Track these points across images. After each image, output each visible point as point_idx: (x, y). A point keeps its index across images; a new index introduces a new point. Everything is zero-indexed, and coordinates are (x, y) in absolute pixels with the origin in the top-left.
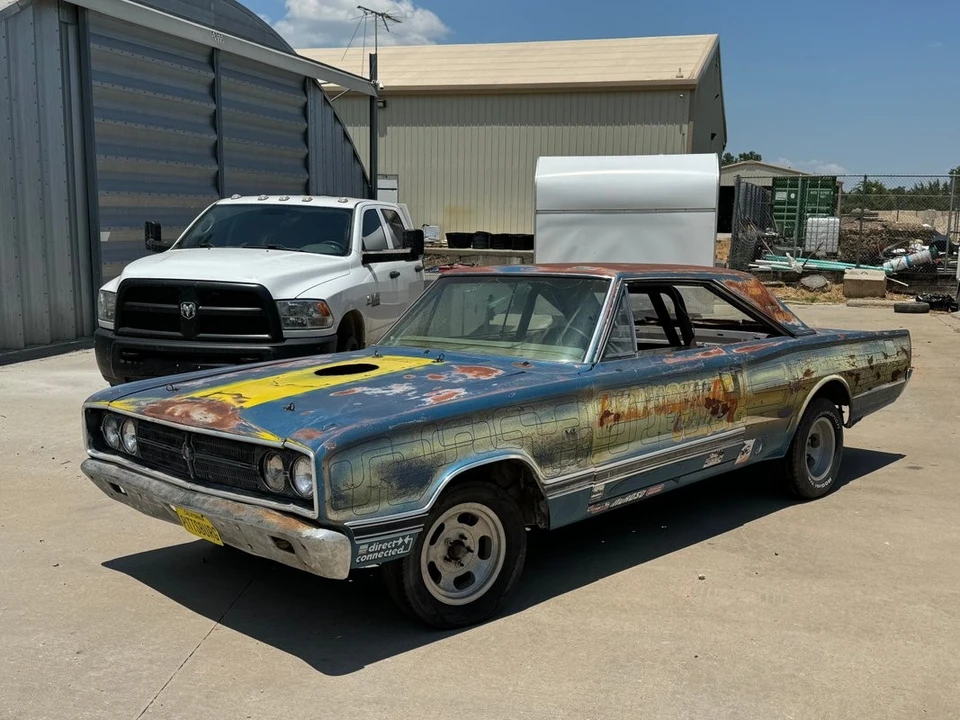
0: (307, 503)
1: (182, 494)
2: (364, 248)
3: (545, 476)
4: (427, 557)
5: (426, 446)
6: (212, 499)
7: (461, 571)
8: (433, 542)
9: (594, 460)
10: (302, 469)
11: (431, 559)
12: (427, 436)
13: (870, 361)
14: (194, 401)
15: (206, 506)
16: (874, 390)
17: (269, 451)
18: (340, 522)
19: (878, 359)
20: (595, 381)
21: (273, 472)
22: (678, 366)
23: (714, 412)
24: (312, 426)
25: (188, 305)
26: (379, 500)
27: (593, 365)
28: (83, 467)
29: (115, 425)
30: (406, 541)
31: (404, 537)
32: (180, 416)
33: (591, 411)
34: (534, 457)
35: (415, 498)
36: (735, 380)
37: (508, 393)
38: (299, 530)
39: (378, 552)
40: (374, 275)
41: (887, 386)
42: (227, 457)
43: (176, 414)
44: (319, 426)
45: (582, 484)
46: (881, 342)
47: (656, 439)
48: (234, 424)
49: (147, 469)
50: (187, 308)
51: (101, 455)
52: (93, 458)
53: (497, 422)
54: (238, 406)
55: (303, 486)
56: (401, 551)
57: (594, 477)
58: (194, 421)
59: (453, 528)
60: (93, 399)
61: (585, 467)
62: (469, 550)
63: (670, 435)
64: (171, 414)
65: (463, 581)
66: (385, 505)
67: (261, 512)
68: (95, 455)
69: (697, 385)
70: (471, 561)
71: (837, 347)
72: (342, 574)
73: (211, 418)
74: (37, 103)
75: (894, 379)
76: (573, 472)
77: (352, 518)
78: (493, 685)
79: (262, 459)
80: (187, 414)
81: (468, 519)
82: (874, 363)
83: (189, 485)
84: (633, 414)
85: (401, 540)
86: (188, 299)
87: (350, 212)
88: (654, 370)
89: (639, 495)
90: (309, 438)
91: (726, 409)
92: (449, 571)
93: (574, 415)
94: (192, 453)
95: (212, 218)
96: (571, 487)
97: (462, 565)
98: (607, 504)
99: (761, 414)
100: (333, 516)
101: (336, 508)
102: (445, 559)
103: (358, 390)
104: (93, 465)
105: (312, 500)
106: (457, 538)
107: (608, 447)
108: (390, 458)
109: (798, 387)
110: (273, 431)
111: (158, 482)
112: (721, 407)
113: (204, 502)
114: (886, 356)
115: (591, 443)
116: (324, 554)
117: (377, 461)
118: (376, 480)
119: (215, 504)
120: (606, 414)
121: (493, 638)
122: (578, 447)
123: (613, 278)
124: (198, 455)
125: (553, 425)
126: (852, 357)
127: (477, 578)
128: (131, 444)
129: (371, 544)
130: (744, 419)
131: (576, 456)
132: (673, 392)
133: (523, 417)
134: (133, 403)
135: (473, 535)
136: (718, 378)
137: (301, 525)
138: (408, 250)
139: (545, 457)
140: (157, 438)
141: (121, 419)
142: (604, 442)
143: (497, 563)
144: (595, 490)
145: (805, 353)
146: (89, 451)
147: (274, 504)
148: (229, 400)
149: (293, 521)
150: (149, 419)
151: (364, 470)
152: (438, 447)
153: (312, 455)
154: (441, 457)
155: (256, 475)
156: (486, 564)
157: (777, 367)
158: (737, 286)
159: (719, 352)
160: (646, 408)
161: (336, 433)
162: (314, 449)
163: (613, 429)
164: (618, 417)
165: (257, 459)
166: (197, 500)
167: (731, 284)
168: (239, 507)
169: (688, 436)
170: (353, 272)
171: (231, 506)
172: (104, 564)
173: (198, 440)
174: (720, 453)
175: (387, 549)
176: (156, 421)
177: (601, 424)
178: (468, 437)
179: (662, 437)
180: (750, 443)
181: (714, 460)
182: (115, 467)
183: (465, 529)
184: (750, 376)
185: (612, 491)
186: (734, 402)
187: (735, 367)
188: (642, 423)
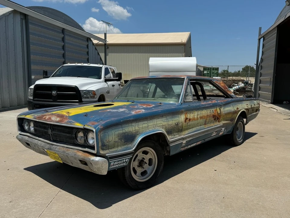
0: (92, 148)
1: (48, 145)
2: (105, 77)
3: (170, 138)
4: (132, 166)
5: (133, 128)
6: (58, 147)
7: (143, 170)
8: (134, 161)
9: (183, 133)
10: (90, 135)
11: (134, 166)
12: (134, 124)
13: (251, 106)
14: (53, 114)
15: (56, 149)
16: (252, 114)
17: (78, 130)
18: (104, 154)
19: (253, 106)
20: (184, 108)
21: (80, 137)
22: (205, 105)
23: (215, 119)
24: (94, 121)
25: (54, 92)
26: (118, 146)
27: (182, 104)
28: (17, 138)
29: (27, 123)
30: (126, 160)
31: (126, 159)
32: (48, 119)
33: (182, 118)
34: (166, 132)
35: (130, 145)
36: (220, 110)
37: (158, 111)
38: (90, 157)
39: (117, 164)
40: (108, 85)
41: (255, 113)
42: (64, 132)
43: (46, 118)
44: (96, 121)
45: (180, 141)
46: (253, 101)
47: (200, 127)
48: (66, 121)
49: (37, 137)
50: (54, 93)
51: (23, 133)
52: (20, 134)
53: (155, 120)
54: (67, 115)
55: (91, 142)
56: (125, 164)
57: (183, 139)
58: (52, 120)
59: (140, 156)
60: (20, 115)
61: (181, 135)
62: (146, 163)
63: (203, 126)
64: (45, 118)
65: (144, 173)
66: (120, 148)
67: (76, 151)
68: (21, 133)
69: (210, 111)
70: (146, 167)
71: (244, 102)
72: (105, 173)
73: (58, 119)
74: (14, 40)
75: (256, 112)
76: (177, 137)
77: (108, 153)
78: (158, 211)
79: (76, 133)
80: (50, 118)
81: (145, 153)
82: (252, 107)
83: (51, 143)
84: (194, 119)
85: (125, 160)
86: (54, 90)
87: (101, 68)
88: (199, 106)
89: (194, 145)
90: (93, 124)
91: (218, 118)
92: (139, 170)
93: (177, 119)
94: (52, 131)
95: (62, 69)
96: (177, 142)
97: (143, 168)
98: (186, 147)
99: (226, 120)
100: (102, 152)
101: (103, 149)
102: (138, 166)
103: (108, 110)
104: (20, 137)
105: (94, 147)
106: (142, 159)
107: (187, 129)
108: (121, 132)
109: (235, 112)
110: (80, 123)
111: (40, 142)
112: (217, 118)
113: (56, 148)
114: (255, 105)
115: (182, 128)
116: (98, 166)
117: (117, 133)
118: (117, 139)
119: (59, 149)
120: (187, 119)
121: (155, 193)
122: (178, 129)
123: (185, 78)
124: (53, 132)
125: (171, 122)
126: (247, 104)
127: (148, 172)
128: (32, 129)
129: (115, 162)
130: (222, 122)
131: (178, 132)
132: (204, 113)
133: (163, 119)
134: (33, 116)
135: (147, 158)
136: (216, 109)
137: (90, 155)
138: (117, 78)
139: (170, 132)
140: (40, 127)
141: (29, 121)
142: (186, 127)
143: (154, 167)
144: (183, 143)
145: (236, 103)
146: (19, 132)
147: (80, 148)
148: (65, 114)
149: (87, 154)
150: (37, 120)
151: (113, 136)
152: (137, 128)
153: (94, 130)
154: (138, 132)
155: (74, 138)
156: (151, 167)
157: (230, 106)
158: (218, 83)
159: (215, 101)
160: (197, 117)
161: (103, 123)
162: (95, 128)
163: (189, 123)
164: (190, 120)
165: (74, 133)
166: (54, 147)
167: (216, 82)
168: (68, 150)
169: (208, 126)
170: (102, 83)
171: (65, 149)
172: (24, 169)
173: (54, 127)
174: (216, 132)
175: (120, 163)
176: (40, 121)
177: (185, 122)
178: (146, 125)
179: (201, 126)
180: (223, 129)
181: (214, 134)
182: (27, 137)
183: (144, 156)
184: (224, 109)
185: (188, 143)
186: (220, 116)
187: (220, 106)
188: (196, 122)
